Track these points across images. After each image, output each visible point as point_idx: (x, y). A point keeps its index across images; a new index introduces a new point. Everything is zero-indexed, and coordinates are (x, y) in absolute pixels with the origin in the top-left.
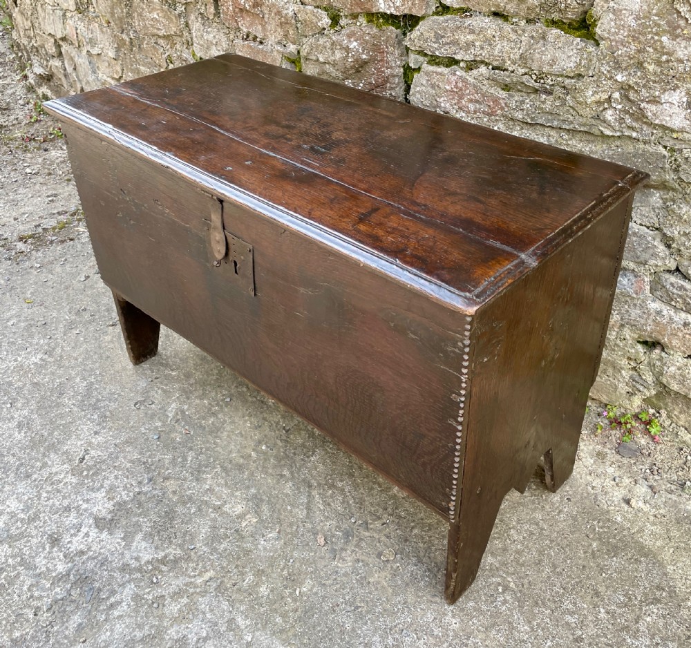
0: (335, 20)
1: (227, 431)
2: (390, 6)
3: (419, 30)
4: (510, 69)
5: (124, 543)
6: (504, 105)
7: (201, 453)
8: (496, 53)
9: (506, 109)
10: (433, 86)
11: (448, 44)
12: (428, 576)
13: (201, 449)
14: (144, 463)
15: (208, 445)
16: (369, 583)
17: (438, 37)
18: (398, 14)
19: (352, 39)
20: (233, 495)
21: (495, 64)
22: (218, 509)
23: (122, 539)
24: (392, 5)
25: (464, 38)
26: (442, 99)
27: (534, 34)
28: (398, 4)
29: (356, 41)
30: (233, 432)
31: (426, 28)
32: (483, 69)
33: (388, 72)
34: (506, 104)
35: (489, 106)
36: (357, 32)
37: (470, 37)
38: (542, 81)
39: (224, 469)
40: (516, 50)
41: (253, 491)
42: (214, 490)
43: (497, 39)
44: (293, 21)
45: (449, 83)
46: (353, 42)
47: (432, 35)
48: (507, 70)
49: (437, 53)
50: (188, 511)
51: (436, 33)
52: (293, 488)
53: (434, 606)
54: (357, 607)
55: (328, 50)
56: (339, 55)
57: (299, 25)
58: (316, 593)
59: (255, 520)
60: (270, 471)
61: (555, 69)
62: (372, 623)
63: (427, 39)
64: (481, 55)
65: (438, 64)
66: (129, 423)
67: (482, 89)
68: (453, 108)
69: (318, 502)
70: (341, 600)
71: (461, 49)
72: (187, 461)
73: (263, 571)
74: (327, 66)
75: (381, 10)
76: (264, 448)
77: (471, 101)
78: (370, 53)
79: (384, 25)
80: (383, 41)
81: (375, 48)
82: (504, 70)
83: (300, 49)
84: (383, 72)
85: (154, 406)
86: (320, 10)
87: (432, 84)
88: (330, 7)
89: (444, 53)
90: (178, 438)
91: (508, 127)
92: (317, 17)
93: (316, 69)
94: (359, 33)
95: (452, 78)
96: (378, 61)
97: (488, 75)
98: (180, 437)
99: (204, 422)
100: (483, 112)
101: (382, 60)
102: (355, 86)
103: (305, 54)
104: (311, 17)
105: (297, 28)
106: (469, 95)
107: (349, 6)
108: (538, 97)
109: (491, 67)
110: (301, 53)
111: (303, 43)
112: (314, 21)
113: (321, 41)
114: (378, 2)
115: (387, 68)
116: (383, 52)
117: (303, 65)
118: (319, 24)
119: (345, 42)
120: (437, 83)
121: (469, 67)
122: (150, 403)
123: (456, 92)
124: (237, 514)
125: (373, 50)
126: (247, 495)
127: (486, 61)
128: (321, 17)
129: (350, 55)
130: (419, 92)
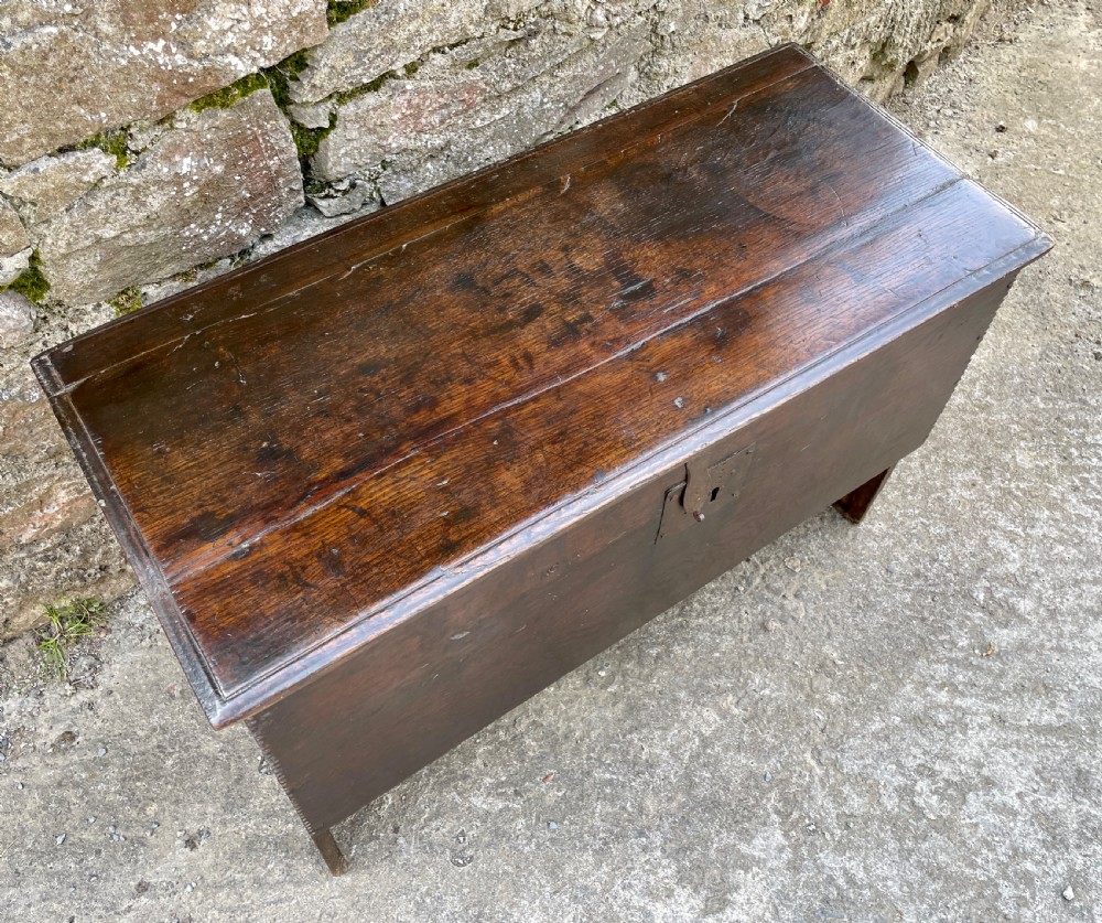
0: (121, 151)
1: (557, 722)
2: (254, 59)
3: (326, 65)
4: (477, 35)
5: (755, 869)
6: (484, 86)
7: (599, 759)
8: (451, 26)
9: (488, 89)
10: (371, 131)
11: (378, 56)
12: (823, 535)
13: (589, 758)
14: (606, 844)
15: (584, 749)
16: (828, 591)
17: (359, 56)
18: (274, 62)
19: (177, 158)
20: (684, 722)
21: (452, 41)
22: (706, 743)
23: (746, 872)
24: (258, 55)
25: (400, 37)
26: (390, 140)
28: (269, 48)
29: (186, 156)
30: (561, 713)
31: (339, 54)
32: (438, 59)
33: (274, 163)
34: (486, 84)
35: (463, 101)
36: (182, 141)
37: (413, 26)
38: (522, 25)
39: (633, 730)
40: (477, 6)
41: (682, 695)
42: (672, 746)
43: (449, 8)
44: (10, 213)
45: (397, 108)
46: (181, 161)
47: (350, 59)
48: (474, 38)
49: (365, 80)
50: (707, 781)
51: (355, 52)
52: (684, 646)
53: (860, 538)
54: (859, 607)
55: (125, 209)
56: (156, 202)
57: (26, 211)
58: (840, 643)
59: (730, 698)
60: (646, 671)
62: (879, 596)
63: (343, 69)
64: (431, 41)
65: (354, 97)
66: (505, 873)
67: (448, 87)
68: (410, 139)
69: (711, 621)
70: (850, 620)
71: (399, 52)
72: (612, 780)
73: (808, 696)
74: (128, 236)
75: (243, 75)
76: (603, 674)
77: (432, 113)
78: (225, 156)
79: (243, 95)
80: (249, 121)
81: (233, 142)
82: (465, 43)
83: (36, 252)
84: (263, 168)
85: (471, 833)
86: (79, 154)
87: (369, 129)
88: (98, 136)
89: (375, 73)
90: (560, 794)
91: (493, 110)
92: (76, 169)
93: (93, 260)
94: (187, 140)
95: (401, 100)
96: (245, 159)
97: (450, 63)
98: (559, 790)
99: (531, 754)
100: (456, 115)
101: (255, 153)
102: (207, 227)
103: (62, 251)
104: (59, 178)
105: (22, 219)
106: (431, 105)
107: (154, 107)
108: (522, 46)
109: (447, 49)
110: (42, 257)
111: (42, 237)
112: (72, 180)
113: (98, 204)
114: (230, 64)
115: (271, 158)
116: (256, 138)
117: (49, 273)
118: (86, 178)
119: (166, 170)
120: (379, 123)
121: (411, 69)
122: (461, 839)
123: (411, 115)
124: (718, 719)
125: (229, 148)
126: (688, 703)
127: (440, 44)
128: (90, 164)
129: (186, 185)
130: (346, 154)
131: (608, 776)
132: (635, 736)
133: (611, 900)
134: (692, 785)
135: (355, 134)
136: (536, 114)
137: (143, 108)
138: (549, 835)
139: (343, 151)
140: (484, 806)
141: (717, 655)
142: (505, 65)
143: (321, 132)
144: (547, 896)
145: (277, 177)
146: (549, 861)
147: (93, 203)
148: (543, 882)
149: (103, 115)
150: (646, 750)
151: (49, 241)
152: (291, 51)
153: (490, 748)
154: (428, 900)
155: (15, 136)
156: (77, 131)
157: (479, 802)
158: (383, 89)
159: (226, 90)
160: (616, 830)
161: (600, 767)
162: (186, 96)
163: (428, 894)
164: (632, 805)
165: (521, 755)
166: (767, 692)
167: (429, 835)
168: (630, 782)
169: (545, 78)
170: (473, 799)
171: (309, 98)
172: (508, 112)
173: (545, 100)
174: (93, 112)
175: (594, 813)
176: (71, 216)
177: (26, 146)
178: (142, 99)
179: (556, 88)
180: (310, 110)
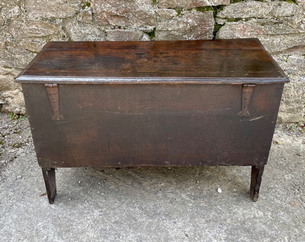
0: (179, 13)
2: (212, 3)
3: (226, 10)
4: (266, 17)
6: (264, 30)
7: (221, 204)
8: (259, 13)
9: (265, 32)
10: (232, 30)
11: (239, 13)
13: (218, 203)
14: (210, 220)
15: (218, 201)
17: (235, 11)
18: (216, 5)
19: (189, 19)
20: (252, 211)
21: (259, 17)
22: (255, 218)
24: (213, 2)
25: (246, 10)
26: (236, 34)
27: (275, 4)
28: (216, 2)
29: (191, 19)
31: (230, 9)
32: (254, 20)
33: (208, 28)
34: (265, 30)
35: (257, 32)
36: (191, 16)
37: (249, 9)
38: (278, 20)
39: (235, 204)
40: (267, 11)
42: (244, 213)
43: (260, 8)
44: (155, 16)
45: (240, 27)
46: (189, 20)
47: (232, 11)
48: (264, 18)
49: (234, 17)
50: (249, 225)
51: (234, 10)
55: (175, 25)
56: (181, 26)
57: (158, 17)
59: (270, 213)
61: (284, 15)
63: (230, 12)
64: (253, 14)
65: (231, 21)
67: (254, 27)
68: (241, 36)
71: (244, 14)
73: (296, 225)
74: (173, 32)
75: (208, 5)
77: (249, 32)
78: (198, 23)
79: (207, 10)
80: (206, 17)
81: (201, 20)
82: (262, 19)
83: (156, 27)
84: (205, 29)
85: (177, 200)
86: (171, 9)
87: (232, 29)
88: (176, 8)
89: (237, 17)
90: (205, 205)
91: (265, 38)
92: (170, 12)
93: (165, 34)
94: (192, 16)
95: (242, 25)
96: (202, 25)
97: (257, 21)
98: (205, 204)
99: (203, 194)
100: (255, 35)
101: (205, 24)
102: (189, 37)
103: (160, 29)
104: (166, 13)
105: (156, 19)
106: (249, 30)
107: (189, 6)
108: (277, 25)
109: (257, 18)
110: (156, 29)
111: (158, 25)
112: (168, 14)
113: (170, 22)
114: (206, 2)
115: (208, 27)
116: (206, 21)
117: (156, 34)
118: (171, 15)
119: (185, 20)
120: (234, 28)
121: (247, 20)
122: (174, 200)
123: (243, 30)
124: (262, 215)
125: (200, 21)
126: (256, 207)
127: (255, 16)
128: (172, 12)
129: (188, 25)
130: (224, 33)
131: (221, 209)
132: (234, 206)
133: (203, 232)
134: (244, 223)
135: (228, 29)
136: (277, 45)
137: (186, 5)
138: (196, 211)
139: (224, 32)
140: (184, 197)
141: (273, 203)
142: (271, 28)
143: (221, 25)
144: (187, 221)
145: (207, 32)
146: (192, 215)
147: (170, 21)
148: (188, 218)
149: (179, 3)
150: (236, 210)
151: (159, 26)
152: (220, 4)
153: (194, 188)
154: (158, 205)
155: (162, 2)
156: (173, 5)
157: (183, 196)
158: (238, 22)
159: (203, 8)
160: (215, 220)
161: (220, 206)
162: (195, 5)
163: (159, 204)
164: (223, 218)
165: (201, 193)
166: (283, 218)
167: (167, 195)
168: (226, 213)
169: (282, 36)
170: (182, 195)
171: (220, 16)
172: (269, 40)
173: (281, 42)
174: (177, 2)
175: (211, 213)
176: (165, 22)
177: (163, 5)
178: (187, 3)
179: (285, 40)
180: (220, 20)
